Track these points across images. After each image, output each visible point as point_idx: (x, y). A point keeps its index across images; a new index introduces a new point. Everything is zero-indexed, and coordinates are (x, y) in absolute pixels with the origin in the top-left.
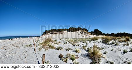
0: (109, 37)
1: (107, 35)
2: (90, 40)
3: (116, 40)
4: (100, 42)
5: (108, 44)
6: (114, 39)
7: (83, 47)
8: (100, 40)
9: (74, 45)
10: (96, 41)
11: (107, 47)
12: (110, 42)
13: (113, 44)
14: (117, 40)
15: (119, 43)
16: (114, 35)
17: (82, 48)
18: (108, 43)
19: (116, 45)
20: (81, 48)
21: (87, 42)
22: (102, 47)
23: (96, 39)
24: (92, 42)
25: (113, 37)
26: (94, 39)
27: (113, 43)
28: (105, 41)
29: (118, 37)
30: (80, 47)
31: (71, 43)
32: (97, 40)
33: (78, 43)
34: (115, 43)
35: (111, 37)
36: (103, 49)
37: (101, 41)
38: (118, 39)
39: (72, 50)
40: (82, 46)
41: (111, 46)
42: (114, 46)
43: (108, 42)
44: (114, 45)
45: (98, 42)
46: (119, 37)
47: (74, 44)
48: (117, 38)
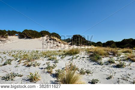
0: (101, 49)
1: (99, 44)
2: (63, 55)
3: (120, 55)
4: (83, 57)
5: (100, 64)
6: (114, 54)
7: (48, 68)
8: (82, 54)
9: (29, 66)
10: (75, 57)
11: (97, 70)
12: (105, 60)
13: (112, 64)
14: (122, 56)
15: (127, 63)
16: (113, 45)
17: (46, 70)
18: (99, 61)
19: (118, 66)
20: (43, 70)
21: (58, 58)
22: (85, 69)
23: (76, 53)
24: (68, 57)
25: (110, 49)
26: (71, 53)
27: (110, 62)
28: (94, 58)
29: (123, 48)
30: (42, 68)
31: (22, 61)
32: (77, 55)
33: (38, 61)
34: (117, 63)
35: (107, 48)
36: (88, 72)
37: (86, 56)
38: (124, 52)
39: (21, 76)
40: (46, 66)
41: (107, 67)
42: (113, 69)
43: (99, 58)
44: (114, 67)
45: (79, 58)
46: (125, 50)
47: (30, 63)
48: (120, 51)
